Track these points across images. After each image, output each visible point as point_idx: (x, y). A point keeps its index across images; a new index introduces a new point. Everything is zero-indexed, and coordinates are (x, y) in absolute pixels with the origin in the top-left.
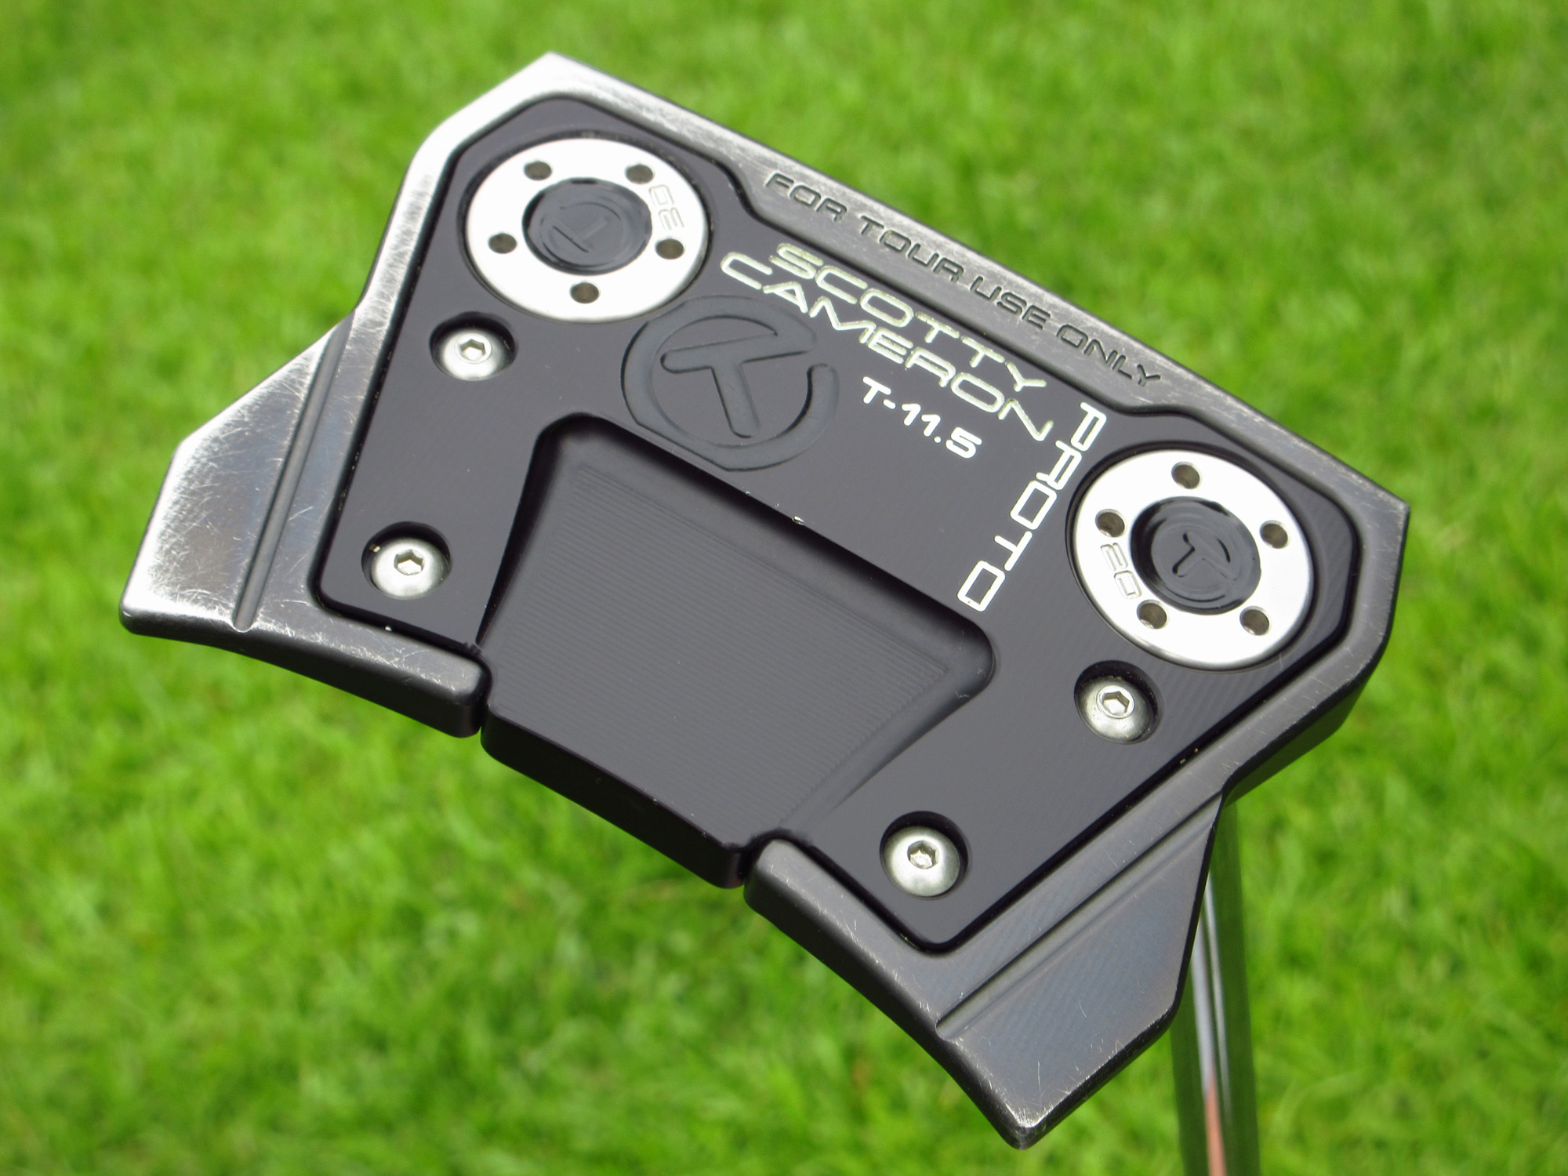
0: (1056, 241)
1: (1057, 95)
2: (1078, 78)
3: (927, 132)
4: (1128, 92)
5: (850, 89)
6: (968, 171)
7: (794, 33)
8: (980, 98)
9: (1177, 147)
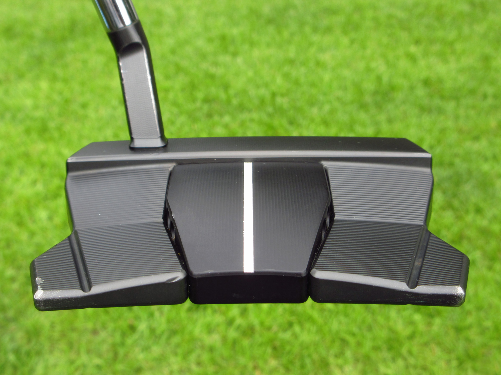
0: (292, 113)
1: (297, 83)
2: (302, 80)
3: (266, 85)
4: (313, 85)
5: (250, 73)
6: (274, 95)
7: (239, 60)
8: (279, 80)
9: (321, 98)
